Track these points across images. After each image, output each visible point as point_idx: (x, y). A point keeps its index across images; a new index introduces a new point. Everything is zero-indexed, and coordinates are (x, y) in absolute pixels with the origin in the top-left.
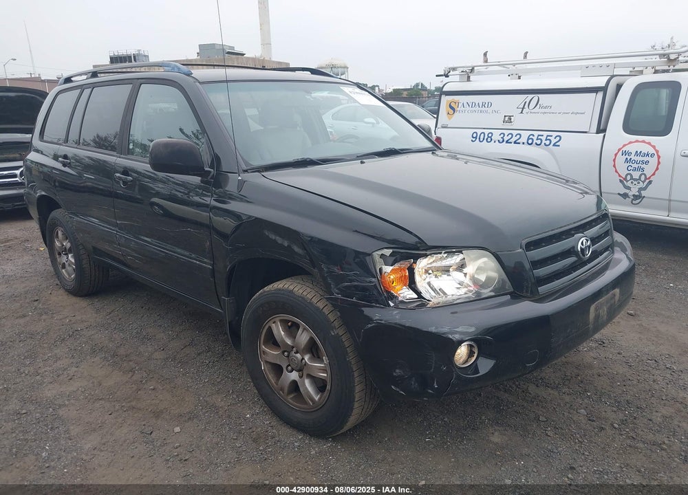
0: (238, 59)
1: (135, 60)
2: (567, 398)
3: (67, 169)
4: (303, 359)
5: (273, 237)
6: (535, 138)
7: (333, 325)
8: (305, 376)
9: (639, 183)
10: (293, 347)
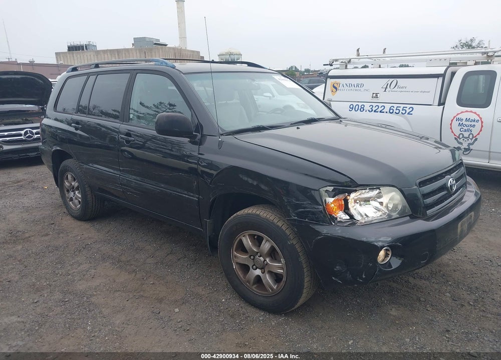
0: (162, 48)
1: (86, 49)
2: (436, 286)
3: (79, 132)
4: (265, 260)
5: (246, 179)
6: (395, 109)
7: (289, 237)
8: (266, 272)
9: (468, 140)
10: (257, 253)
